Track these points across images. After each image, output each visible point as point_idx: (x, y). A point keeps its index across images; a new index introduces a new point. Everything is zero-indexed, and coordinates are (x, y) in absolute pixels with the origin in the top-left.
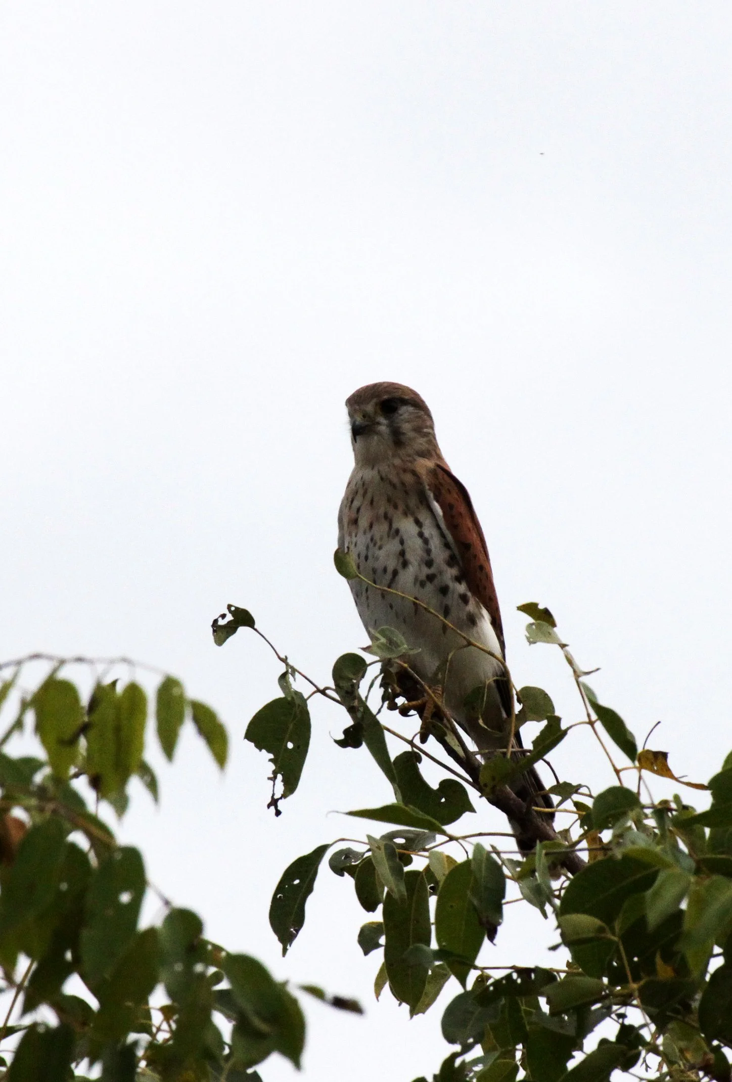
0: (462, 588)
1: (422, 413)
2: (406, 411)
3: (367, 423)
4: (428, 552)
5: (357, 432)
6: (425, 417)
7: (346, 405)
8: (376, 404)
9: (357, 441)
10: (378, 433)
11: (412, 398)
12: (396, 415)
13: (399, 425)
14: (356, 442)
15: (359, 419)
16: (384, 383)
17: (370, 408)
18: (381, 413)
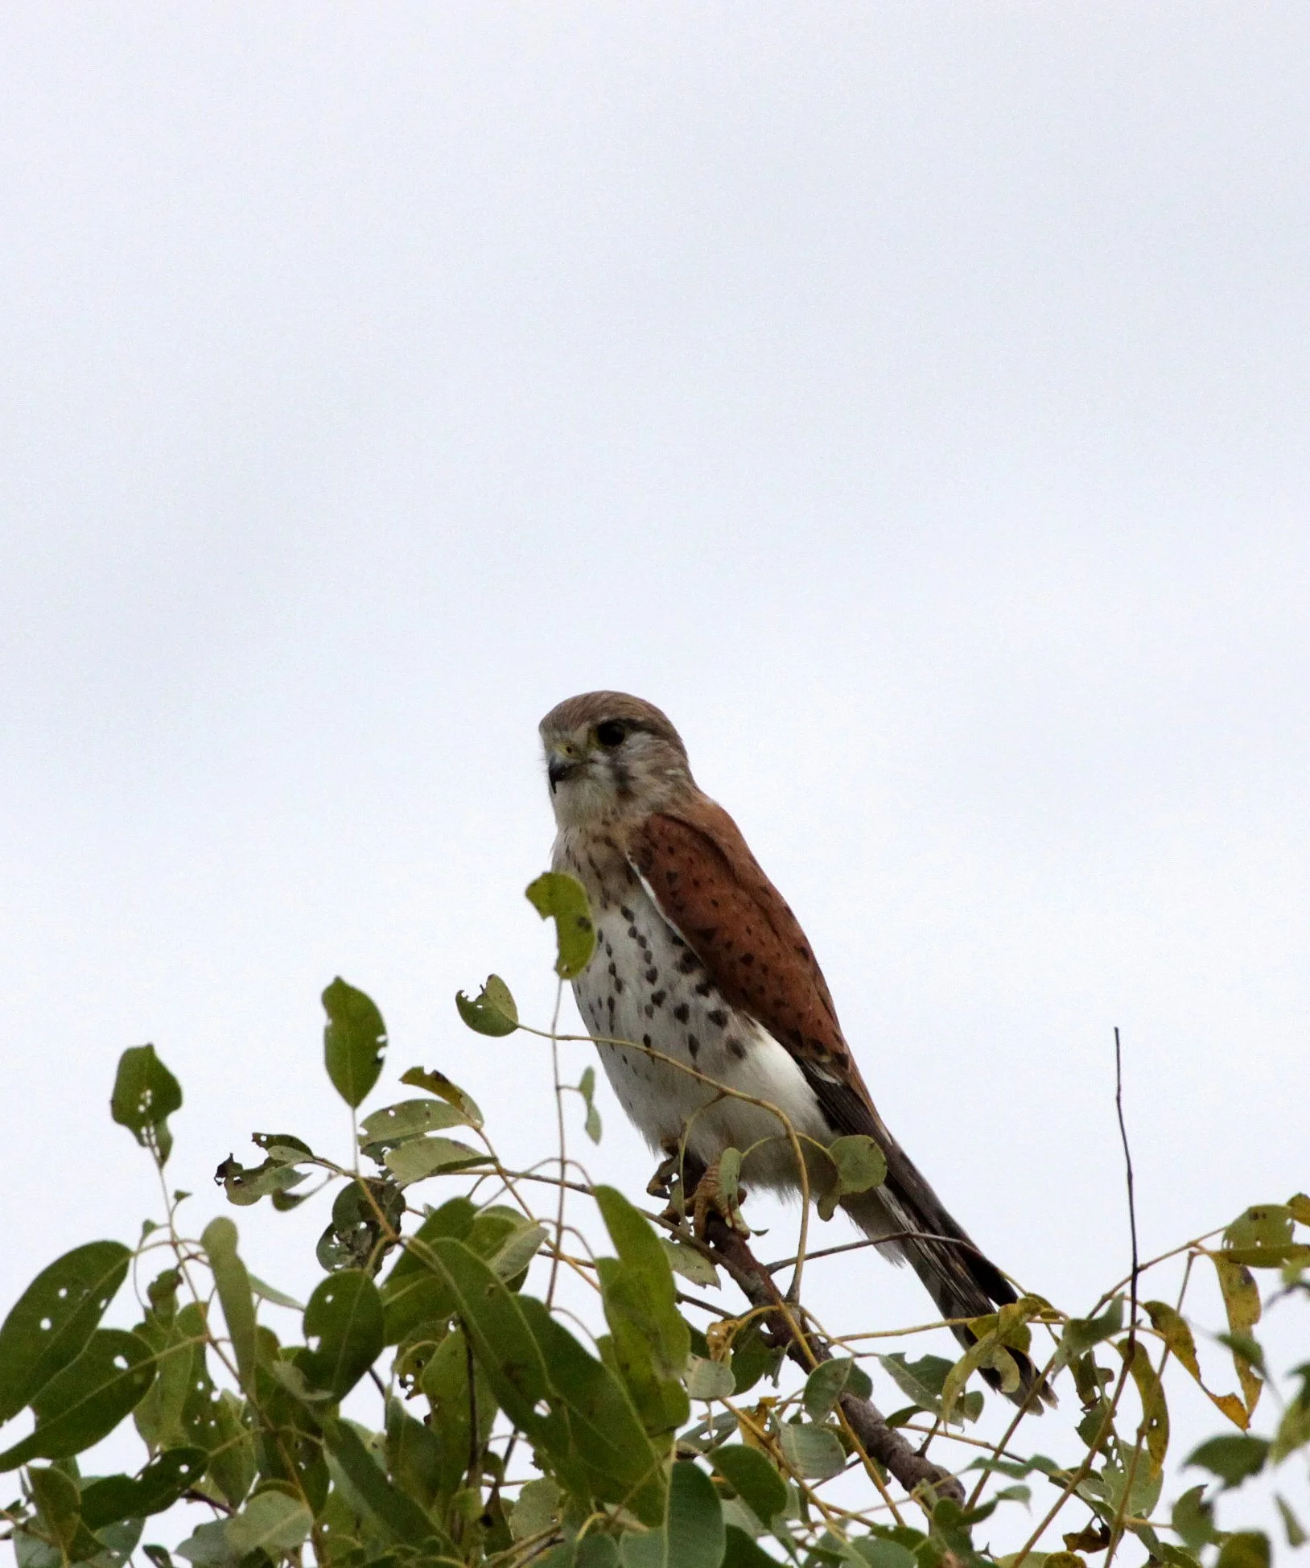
0: (712, 1002)
1: (666, 743)
2: (637, 742)
3: (572, 761)
4: (648, 957)
5: (557, 775)
6: (671, 750)
7: (540, 730)
8: (590, 731)
9: (557, 790)
10: (593, 778)
11: (649, 719)
12: (623, 748)
13: (627, 764)
14: (555, 792)
15: (561, 756)
16: (602, 693)
17: (580, 734)
18: (596, 744)
